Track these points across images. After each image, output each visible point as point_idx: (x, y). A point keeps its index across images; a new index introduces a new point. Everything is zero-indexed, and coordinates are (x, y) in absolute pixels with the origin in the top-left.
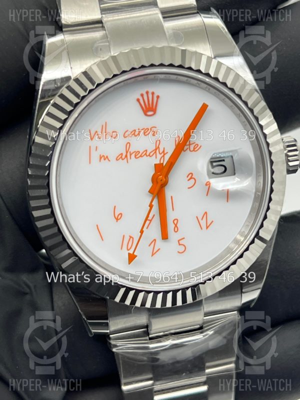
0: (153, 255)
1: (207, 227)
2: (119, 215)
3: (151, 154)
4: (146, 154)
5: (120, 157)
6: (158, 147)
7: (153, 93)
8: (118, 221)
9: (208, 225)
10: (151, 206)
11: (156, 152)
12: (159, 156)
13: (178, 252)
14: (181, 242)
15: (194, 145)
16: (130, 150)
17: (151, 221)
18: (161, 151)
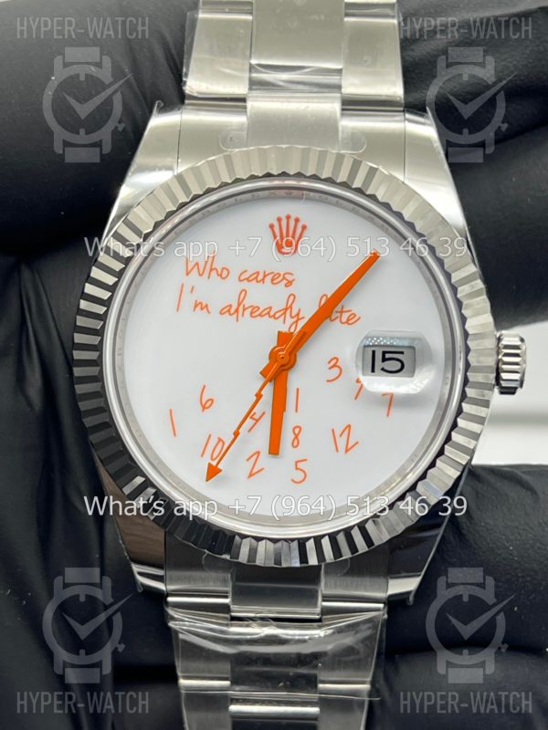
0: (251, 475)
1: (347, 451)
2: (208, 401)
3: (277, 315)
4: (269, 313)
5: (226, 310)
6: (291, 307)
7: (297, 220)
8: (206, 410)
9: (349, 446)
10: (259, 396)
11: (285, 313)
12: (289, 321)
13: (293, 481)
14: (300, 465)
15: (347, 314)
16: (244, 302)
17: (257, 421)
18: (294, 313)
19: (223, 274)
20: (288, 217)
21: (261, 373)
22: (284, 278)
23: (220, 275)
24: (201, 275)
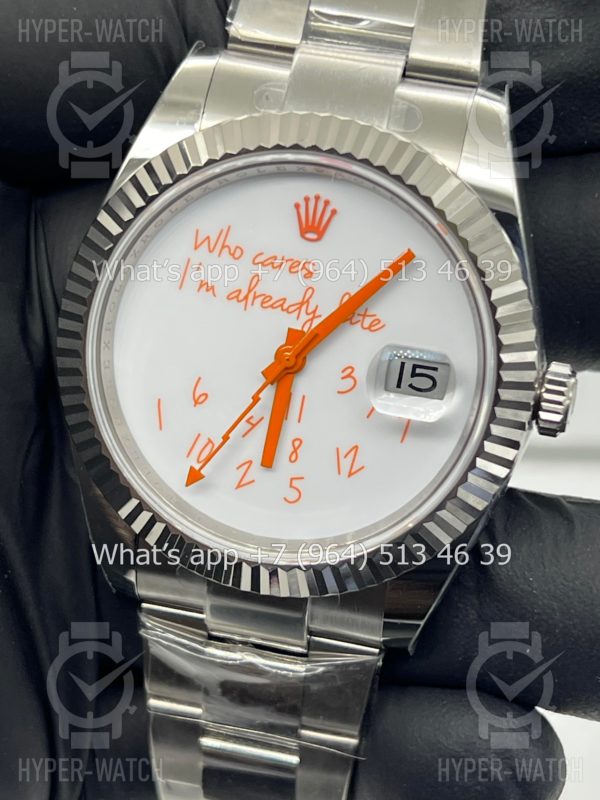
0: (239, 486)
1: (350, 474)
2: (203, 394)
3: (291, 309)
4: (282, 305)
5: (234, 296)
6: (308, 301)
7: (327, 203)
8: (198, 406)
9: (353, 470)
10: (256, 399)
11: (300, 308)
12: (304, 317)
13: (285, 499)
14: (296, 483)
15: (372, 319)
16: (257, 289)
17: (254, 426)
18: (310, 310)
19: (236, 253)
20: (317, 198)
21: (262, 373)
22: (304, 267)
23: (233, 255)
24: (211, 251)
